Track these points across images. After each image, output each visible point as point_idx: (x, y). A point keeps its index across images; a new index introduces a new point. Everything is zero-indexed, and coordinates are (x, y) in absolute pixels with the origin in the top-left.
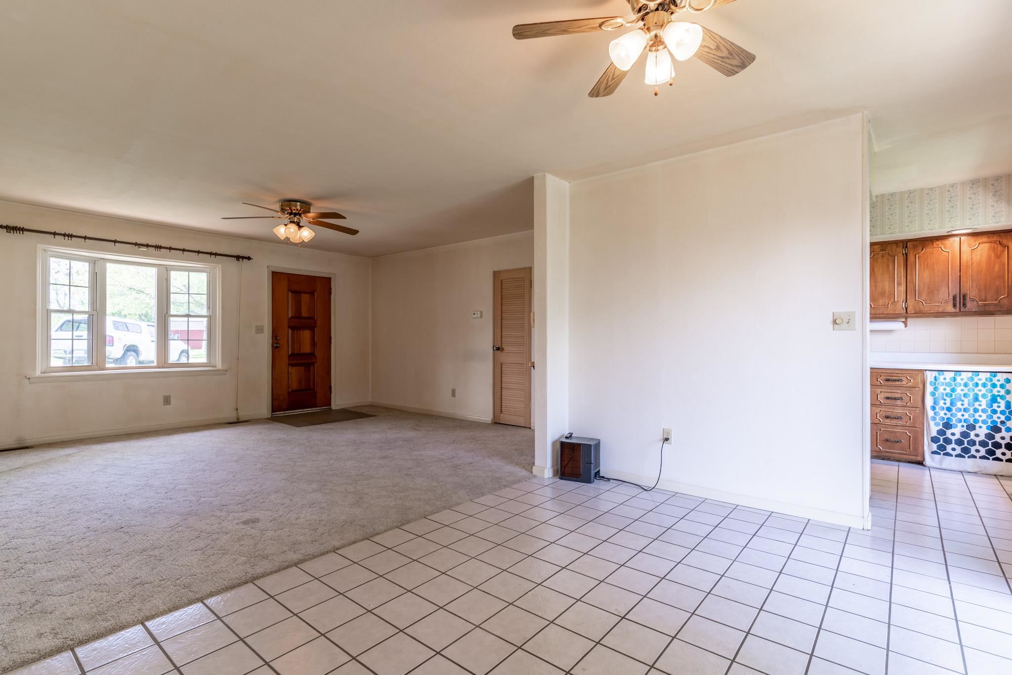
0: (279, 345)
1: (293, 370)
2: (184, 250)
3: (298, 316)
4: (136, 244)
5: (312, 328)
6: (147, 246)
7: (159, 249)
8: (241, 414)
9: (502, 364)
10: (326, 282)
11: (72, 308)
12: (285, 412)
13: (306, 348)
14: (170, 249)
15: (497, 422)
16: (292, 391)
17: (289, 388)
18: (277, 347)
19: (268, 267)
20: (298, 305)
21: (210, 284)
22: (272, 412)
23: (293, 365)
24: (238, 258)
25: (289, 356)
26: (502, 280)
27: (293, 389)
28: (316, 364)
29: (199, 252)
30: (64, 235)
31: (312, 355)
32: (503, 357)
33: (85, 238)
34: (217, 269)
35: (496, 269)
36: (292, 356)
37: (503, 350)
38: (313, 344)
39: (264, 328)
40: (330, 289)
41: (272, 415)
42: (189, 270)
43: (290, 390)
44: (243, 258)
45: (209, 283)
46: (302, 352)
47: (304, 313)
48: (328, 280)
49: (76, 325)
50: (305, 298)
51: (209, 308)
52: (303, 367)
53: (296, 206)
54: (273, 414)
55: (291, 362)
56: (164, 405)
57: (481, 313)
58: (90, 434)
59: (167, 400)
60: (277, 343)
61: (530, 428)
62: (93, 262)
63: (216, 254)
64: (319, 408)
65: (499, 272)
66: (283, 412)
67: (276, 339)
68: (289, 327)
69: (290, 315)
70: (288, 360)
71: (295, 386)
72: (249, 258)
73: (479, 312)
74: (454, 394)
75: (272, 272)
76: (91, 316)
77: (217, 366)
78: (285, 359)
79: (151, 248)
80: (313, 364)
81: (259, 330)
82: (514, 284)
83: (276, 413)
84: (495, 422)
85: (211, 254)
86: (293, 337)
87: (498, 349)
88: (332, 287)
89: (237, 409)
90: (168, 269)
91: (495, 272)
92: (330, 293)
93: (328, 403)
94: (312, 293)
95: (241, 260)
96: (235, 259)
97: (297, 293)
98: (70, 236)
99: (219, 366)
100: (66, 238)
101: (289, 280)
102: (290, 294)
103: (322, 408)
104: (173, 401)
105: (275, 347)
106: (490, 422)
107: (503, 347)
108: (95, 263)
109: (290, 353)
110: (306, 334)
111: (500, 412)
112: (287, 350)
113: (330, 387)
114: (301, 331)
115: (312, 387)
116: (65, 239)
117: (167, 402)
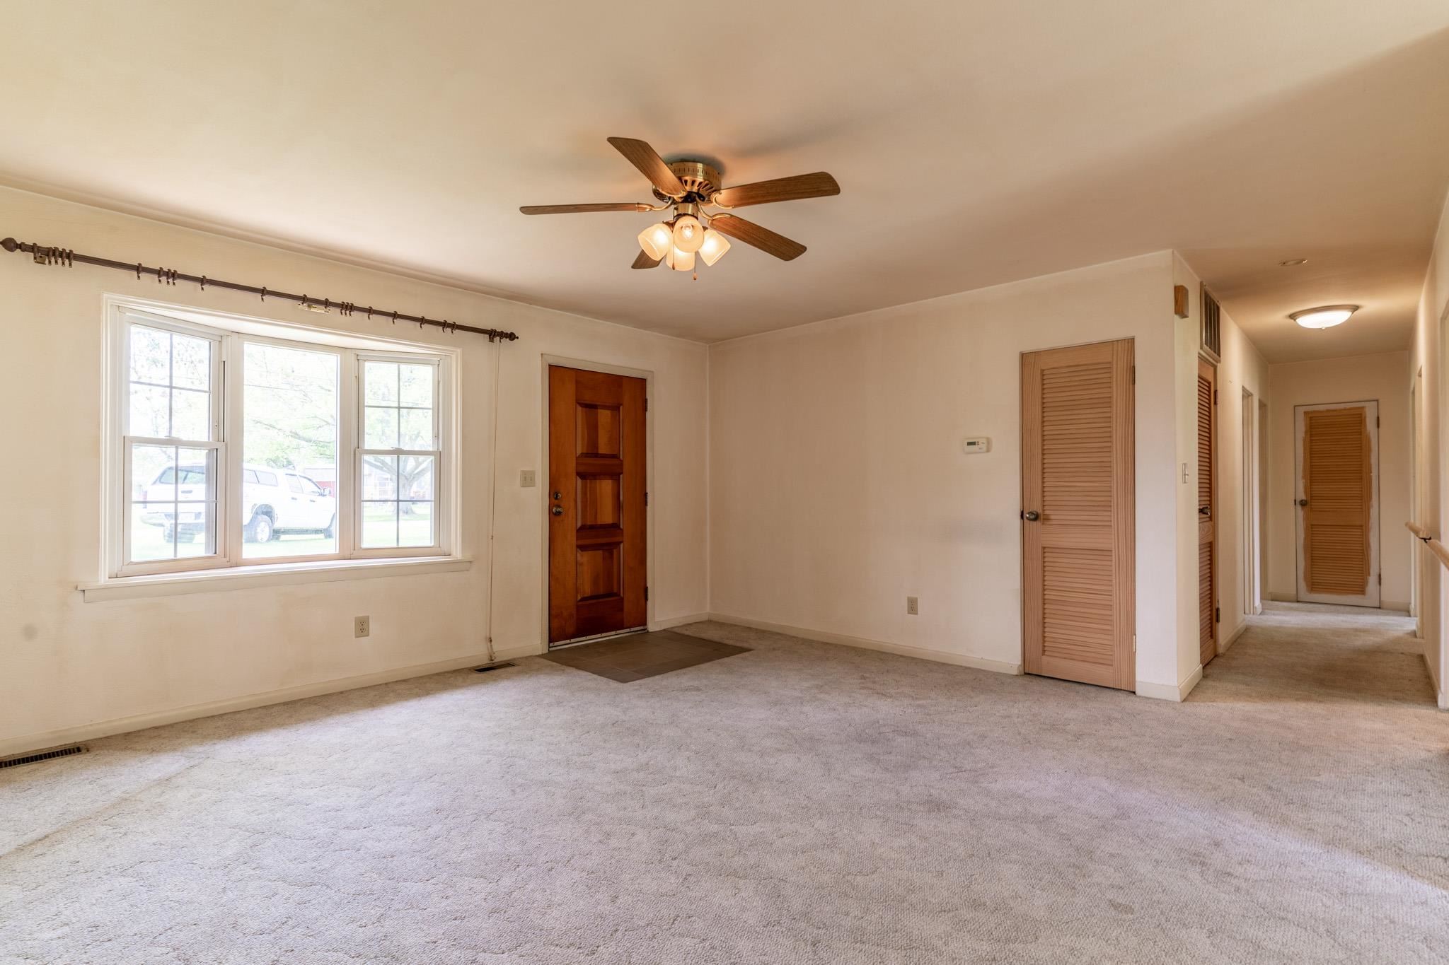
0: (561, 510)
1: (584, 558)
2: (395, 316)
3: (592, 453)
4: (304, 299)
5: (615, 475)
6: (326, 303)
7: (348, 312)
8: (497, 647)
9: (1044, 548)
10: (640, 385)
11: (175, 434)
12: (572, 640)
13: (607, 517)
14: (370, 311)
15: (1030, 673)
16: (583, 599)
17: (577, 592)
18: (558, 514)
19: (542, 354)
20: (592, 428)
21: (441, 388)
22: (550, 641)
23: (582, 548)
24: (492, 334)
25: (579, 530)
26: (1043, 371)
27: (586, 596)
28: (622, 545)
29: (423, 321)
30: (159, 273)
31: (615, 527)
32: (1047, 535)
33: (203, 281)
34: (454, 356)
35: (1028, 348)
36: (583, 530)
37: (1047, 519)
38: (618, 506)
39: (536, 476)
40: (646, 401)
41: (549, 647)
42: (399, 359)
43: (579, 598)
44: (503, 335)
45: (437, 384)
46: (599, 523)
47: (603, 448)
48: (640, 384)
49: (181, 475)
50: (604, 416)
51: (436, 436)
52: (601, 552)
53: (695, 172)
54: (551, 645)
55: (581, 542)
56: (356, 637)
57: (989, 441)
58: (212, 706)
59: (362, 627)
60: (559, 506)
61: (1134, 693)
62: (219, 338)
63: (454, 326)
64: (628, 630)
65: (1037, 354)
66: (568, 641)
67: (556, 498)
68: (579, 474)
69: (579, 452)
70: (577, 540)
71: (587, 589)
72: (512, 337)
73: (985, 441)
74: (913, 606)
75: (550, 366)
76: (214, 453)
77: (454, 553)
78: (572, 538)
79: (332, 309)
80: (619, 543)
81: (528, 480)
82: (1077, 379)
83: (556, 644)
84: (1026, 671)
85: (444, 325)
86: (584, 493)
87: (1036, 517)
88: (648, 397)
89: (491, 641)
90: (360, 357)
91: (1023, 356)
92: (645, 409)
93: (643, 621)
94: (616, 408)
95: (498, 338)
96: (487, 336)
97: (591, 407)
98: (172, 275)
99: (457, 553)
100: (164, 279)
101: (577, 382)
102: (579, 408)
103: (632, 629)
104: (373, 627)
105: (555, 514)
106: (1015, 672)
107: (1047, 512)
108: (220, 342)
109: (579, 524)
110: (606, 486)
111: (1041, 652)
112: (573, 521)
113: (646, 589)
114: (598, 481)
115: (615, 590)
116: (160, 281)
117: (362, 630)
